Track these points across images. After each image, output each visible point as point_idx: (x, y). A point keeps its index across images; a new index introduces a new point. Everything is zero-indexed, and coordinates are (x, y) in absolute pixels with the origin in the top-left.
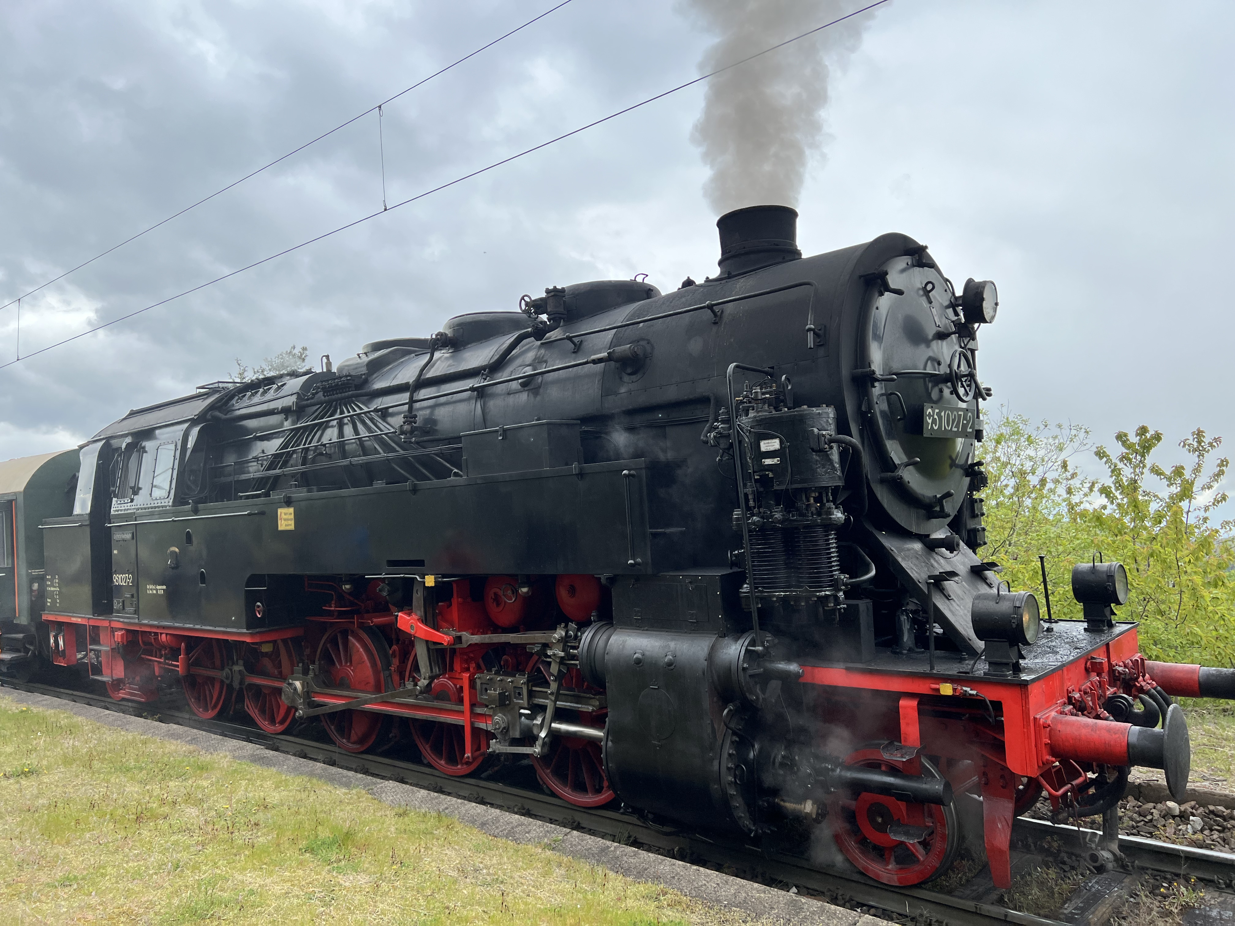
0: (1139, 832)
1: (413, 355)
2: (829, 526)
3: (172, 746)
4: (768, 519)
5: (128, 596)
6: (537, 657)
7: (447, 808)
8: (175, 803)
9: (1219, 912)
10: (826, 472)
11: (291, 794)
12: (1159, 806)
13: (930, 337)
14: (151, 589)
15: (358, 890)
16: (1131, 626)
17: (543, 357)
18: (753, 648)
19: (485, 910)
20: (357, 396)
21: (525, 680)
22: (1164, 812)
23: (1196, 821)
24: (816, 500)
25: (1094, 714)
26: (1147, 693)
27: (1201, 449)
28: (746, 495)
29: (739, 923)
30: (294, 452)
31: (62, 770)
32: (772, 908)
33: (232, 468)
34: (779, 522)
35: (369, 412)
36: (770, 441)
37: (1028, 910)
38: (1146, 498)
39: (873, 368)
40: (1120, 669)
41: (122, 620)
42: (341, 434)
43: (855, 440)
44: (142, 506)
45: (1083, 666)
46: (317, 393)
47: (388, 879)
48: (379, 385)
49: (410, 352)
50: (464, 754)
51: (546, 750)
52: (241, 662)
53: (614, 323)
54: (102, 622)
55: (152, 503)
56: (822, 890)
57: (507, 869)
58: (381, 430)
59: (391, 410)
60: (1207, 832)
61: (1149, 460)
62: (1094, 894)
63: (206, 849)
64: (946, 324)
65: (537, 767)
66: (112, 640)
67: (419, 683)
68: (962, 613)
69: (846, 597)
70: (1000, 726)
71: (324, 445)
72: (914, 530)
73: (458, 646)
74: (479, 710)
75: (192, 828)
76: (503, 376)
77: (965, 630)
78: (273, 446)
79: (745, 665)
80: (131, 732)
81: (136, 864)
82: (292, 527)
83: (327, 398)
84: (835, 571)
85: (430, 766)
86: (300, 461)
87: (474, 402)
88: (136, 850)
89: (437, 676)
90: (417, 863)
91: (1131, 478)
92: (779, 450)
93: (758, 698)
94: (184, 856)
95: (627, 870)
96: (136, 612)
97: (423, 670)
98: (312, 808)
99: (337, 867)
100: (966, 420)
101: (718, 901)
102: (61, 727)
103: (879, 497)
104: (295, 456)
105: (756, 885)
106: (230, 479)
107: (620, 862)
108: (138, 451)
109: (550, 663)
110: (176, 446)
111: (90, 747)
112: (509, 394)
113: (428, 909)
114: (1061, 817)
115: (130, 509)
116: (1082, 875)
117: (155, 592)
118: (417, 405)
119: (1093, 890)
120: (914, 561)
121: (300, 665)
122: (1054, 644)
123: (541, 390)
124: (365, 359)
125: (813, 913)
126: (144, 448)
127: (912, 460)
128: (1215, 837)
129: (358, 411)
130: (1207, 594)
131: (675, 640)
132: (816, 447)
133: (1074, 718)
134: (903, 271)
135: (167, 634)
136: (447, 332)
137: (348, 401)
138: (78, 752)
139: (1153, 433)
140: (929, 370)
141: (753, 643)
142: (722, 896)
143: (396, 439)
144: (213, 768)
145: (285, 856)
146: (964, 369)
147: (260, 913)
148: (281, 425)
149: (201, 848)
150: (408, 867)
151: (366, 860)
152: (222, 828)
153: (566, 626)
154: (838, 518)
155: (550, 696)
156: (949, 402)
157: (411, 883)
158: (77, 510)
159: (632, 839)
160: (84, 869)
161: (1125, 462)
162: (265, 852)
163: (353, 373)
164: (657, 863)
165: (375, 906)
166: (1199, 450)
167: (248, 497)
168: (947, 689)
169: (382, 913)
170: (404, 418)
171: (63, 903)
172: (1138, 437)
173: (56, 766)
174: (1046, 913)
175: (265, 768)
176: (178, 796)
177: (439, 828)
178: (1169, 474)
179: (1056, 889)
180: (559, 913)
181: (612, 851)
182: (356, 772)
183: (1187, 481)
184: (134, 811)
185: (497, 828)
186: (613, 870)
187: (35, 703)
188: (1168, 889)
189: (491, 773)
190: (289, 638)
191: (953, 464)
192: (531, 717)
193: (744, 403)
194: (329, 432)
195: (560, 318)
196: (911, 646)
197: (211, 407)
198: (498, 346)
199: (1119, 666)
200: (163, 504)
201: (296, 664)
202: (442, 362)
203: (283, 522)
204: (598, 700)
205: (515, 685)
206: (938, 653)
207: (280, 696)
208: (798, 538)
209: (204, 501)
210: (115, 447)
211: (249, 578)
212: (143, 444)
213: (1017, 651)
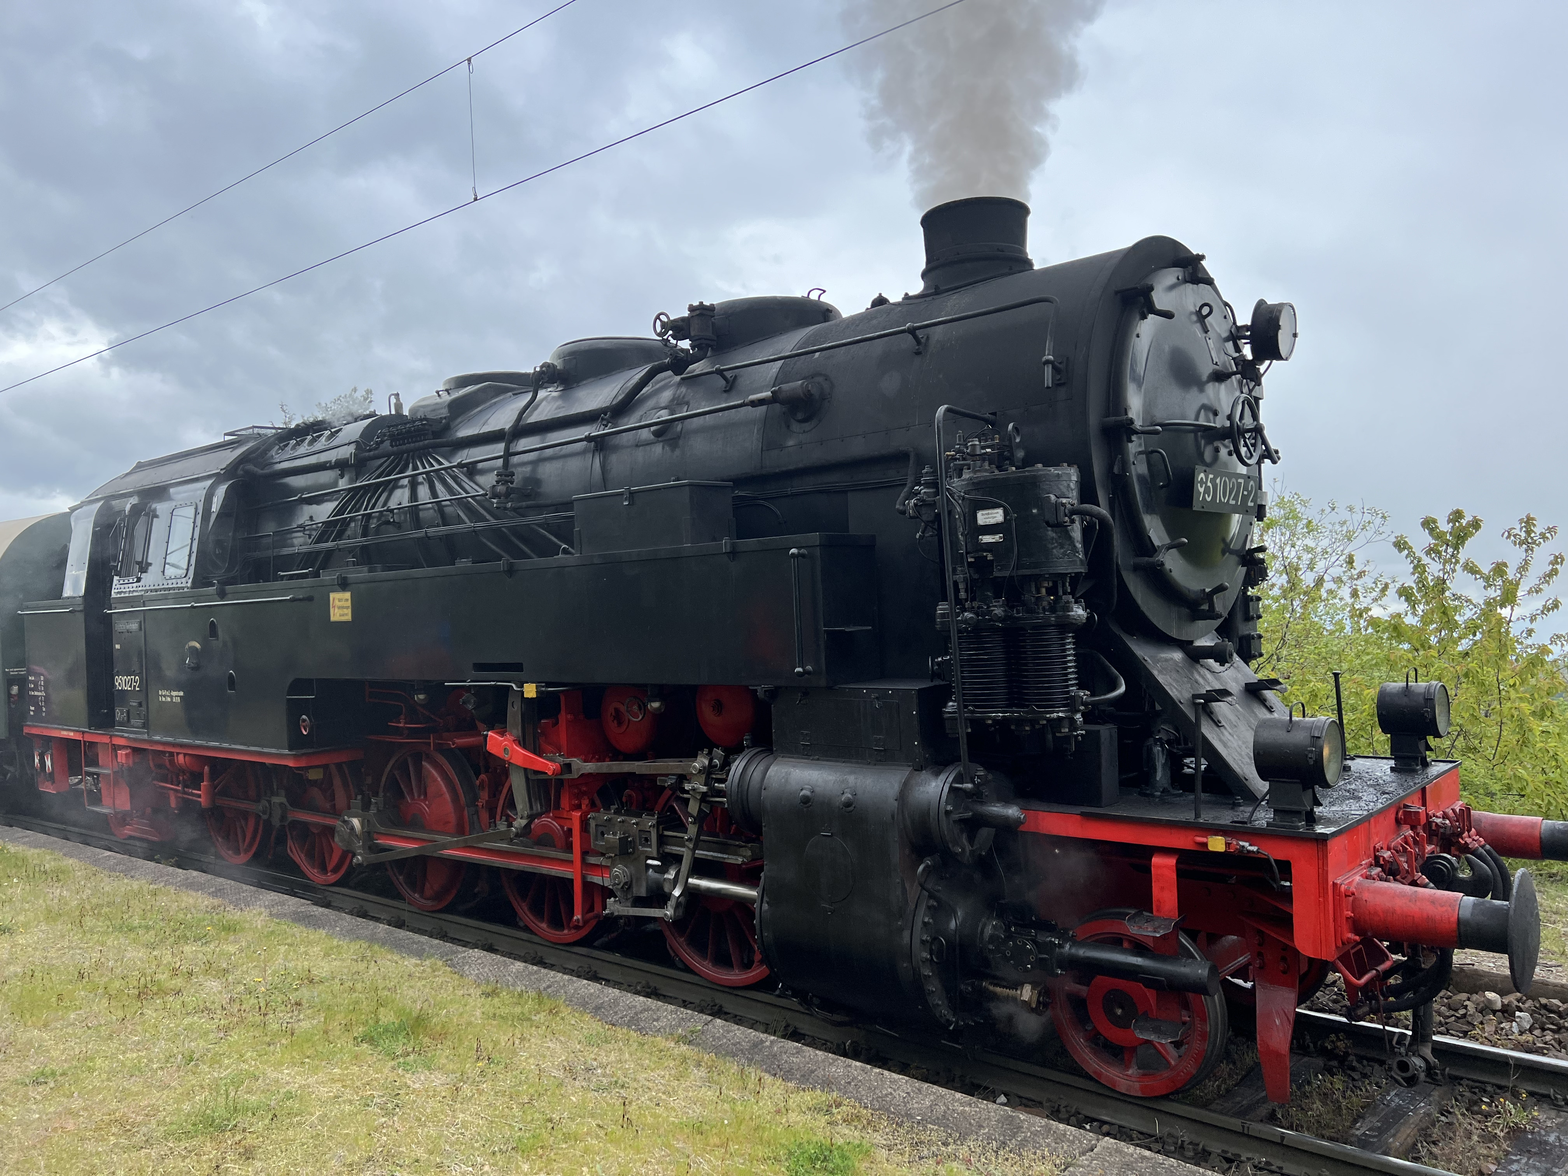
0: (1448, 1030)
1: (510, 394)
2: (1065, 626)
3: (189, 898)
4: (983, 615)
5: (134, 704)
6: (671, 792)
7: (549, 987)
8: (190, 974)
9: (1558, 1137)
10: (1064, 554)
11: (345, 964)
12: (1475, 997)
13: (1205, 377)
14: (165, 696)
15: (431, 1094)
16: (1451, 765)
17: (683, 397)
18: (960, 786)
19: (601, 1123)
20: (435, 446)
21: (654, 822)
22: (1482, 1005)
23: (1524, 1018)
24: (1049, 592)
25: (1410, 879)
26: (1474, 852)
27: (1530, 541)
28: (956, 584)
29: (938, 1145)
30: (352, 519)
31: (43, 928)
32: (981, 1127)
33: (270, 540)
34: (1000, 620)
35: (450, 468)
36: (990, 511)
37: (1308, 1130)
38: (1456, 603)
39: (1130, 415)
40: (1439, 821)
41: (126, 735)
42: (414, 496)
43: (1103, 511)
44: (152, 587)
45: (1393, 816)
46: (382, 442)
47: (471, 1080)
48: (465, 432)
49: (507, 390)
50: (573, 916)
51: (681, 912)
52: (283, 792)
53: (780, 353)
54: (99, 737)
55: (165, 583)
56: (1039, 1099)
57: (629, 1069)
58: (467, 492)
59: (480, 466)
60: (1537, 1032)
61: (1463, 556)
62: (1395, 1110)
63: (231, 1036)
64: (1225, 362)
65: (667, 933)
66: (115, 761)
67: (515, 823)
68: (1235, 745)
69: (1085, 721)
71: (392, 511)
72: (1174, 634)
73: (566, 776)
74: (592, 860)
75: (212, 1007)
76: (631, 422)
77: (1240, 767)
78: (324, 511)
79: (949, 808)
80: (137, 879)
81: (135, 1055)
82: (348, 618)
83: (395, 448)
84: (1072, 685)
85: (527, 929)
86: (360, 531)
87: (591, 456)
88: (136, 1036)
89: (539, 815)
90: (510, 1059)
91: (1438, 578)
92: (1002, 523)
93: (963, 850)
94: (198, 1045)
95: (788, 1071)
96: (145, 725)
97: (519, 806)
98: (372, 984)
99: (404, 1063)
100: (1247, 490)
101: (909, 1116)
102: (45, 872)
103: (1132, 588)
104: (353, 525)
105: (958, 1095)
106: (269, 553)
107: (778, 1061)
108: (147, 515)
109: (687, 801)
110: (196, 509)
111: (81, 898)
112: (637, 446)
113: (524, 1122)
114: (1360, 1012)
115: (137, 591)
116: (1377, 1085)
117: (169, 699)
118: (515, 459)
119: (1393, 1104)
120: (1175, 675)
121: (359, 797)
122: (1353, 786)
123: (681, 442)
124: (446, 398)
125: (1035, 1134)
126: (155, 510)
127: (1176, 542)
128: (1548, 1038)
129: (437, 467)
130: (1537, 726)
131: (855, 773)
132: (1052, 520)
133: (1386, 884)
134: (1172, 287)
135: (185, 755)
136: (556, 364)
137: (423, 454)
138: (66, 904)
139: (1471, 519)
140: (1202, 422)
141: (959, 779)
142: (913, 1109)
143: (486, 504)
144: (243, 929)
145: (334, 1047)
146: (1248, 422)
147: (299, 1124)
148: (335, 484)
149: (222, 1035)
150: (498, 1064)
151: (442, 1054)
152: (252, 1008)
153: (710, 753)
154: (1079, 616)
155: (687, 843)
156: (1226, 465)
157: (501, 1085)
158: (67, 592)
159: (790, 1030)
160: (66, 1061)
161: (1433, 555)
162: (308, 1041)
163: (430, 416)
164: (827, 1064)
165: (453, 1117)
166: (1528, 543)
167: (291, 577)
168: (1217, 844)
169: (463, 1126)
170: (498, 475)
171: (34, 1107)
172: (1451, 524)
173: (36, 922)
174: (1332, 1134)
175: (311, 930)
176: (196, 965)
177: (539, 1013)
178: (1487, 573)
179: (1344, 1103)
180: (699, 1129)
181: (767, 1047)
182: (431, 937)
183: (1511, 583)
184: (136, 983)
185: (616, 1013)
186: (769, 1072)
187: (13, 840)
188: (1489, 1105)
189: (606, 939)
190: (345, 763)
191: (1226, 549)
192: (661, 870)
193: (956, 459)
194: (398, 493)
195: (708, 346)
196: (1166, 786)
197: (242, 459)
198: (623, 382)
199: (1437, 817)
200: (179, 585)
201: (353, 796)
202: (549, 403)
203: (336, 610)
204: (750, 849)
205: (641, 828)
206: (1204, 796)
207: (333, 837)
208: (1024, 641)
209: (232, 581)
210: (117, 509)
211: (293, 681)
212: (154, 506)
213: (1311, 796)
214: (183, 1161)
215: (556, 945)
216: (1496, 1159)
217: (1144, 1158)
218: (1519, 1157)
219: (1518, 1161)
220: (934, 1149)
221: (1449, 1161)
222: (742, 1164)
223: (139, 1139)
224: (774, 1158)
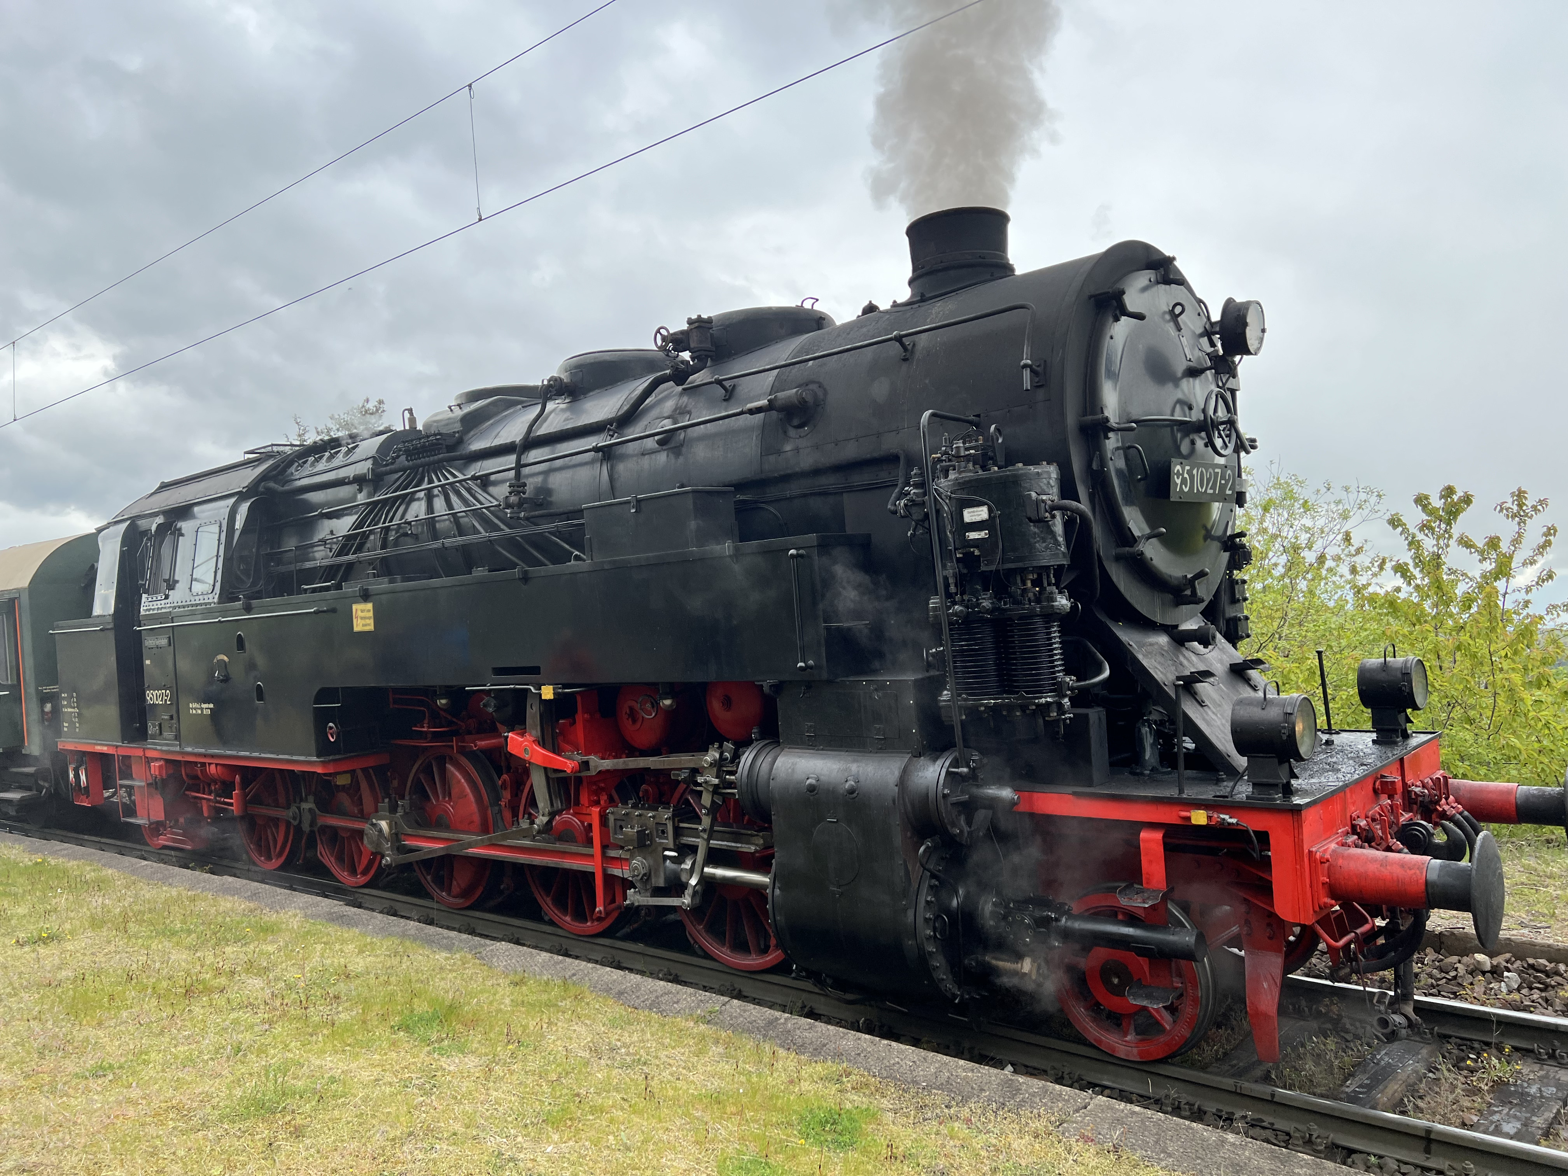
0: (1439, 992)
1: (520, 406)
2: (1050, 616)
3: (226, 903)
4: (973, 608)
5: (166, 717)
6: (685, 786)
7: (574, 975)
8: (233, 973)
9: (1540, 1089)
10: (1047, 548)
11: (379, 960)
12: (1465, 959)
13: (1179, 374)
14: (195, 709)
15: (465, 1075)
16: (1430, 736)
17: (686, 407)
18: (956, 770)
19: (625, 1097)
20: (450, 460)
21: (670, 815)
22: (1472, 967)
23: (1512, 978)
24: (1035, 583)
25: (1384, 845)
26: (1451, 819)
27: (1522, 514)
28: (946, 579)
29: (941, 1108)
30: (371, 532)
31: (90, 935)
32: (982, 1090)
33: (292, 554)
34: (988, 612)
35: (465, 480)
36: (975, 509)
37: (1300, 1088)
38: (1452, 577)
39: (1106, 414)
40: (1417, 790)
41: (159, 748)
42: (430, 508)
43: (1084, 506)
44: (180, 604)
45: (1371, 786)
46: (398, 457)
47: (502, 1061)
48: (477, 445)
49: (516, 403)
50: (595, 907)
51: (697, 900)
52: (311, 798)
53: (776, 362)
54: (134, 750)
55: (193, 600)
56: (1044, 1068)
57: (651, 1047)
58: (481, 503)
59: (493, 477)
60: (1525, 991)
62: (1384, 1068)
63: (275, 1028)
64: (1199, 357)
65: (687, 923)
66: (148, 773)
67: (537, 821)
68: (1219, 723)
69: (1073, 705)
70: (1266, 863)
71: (409, 523)
72: (1158, 619)
73: (584, 774)
74: (612, 853)
75: (256, 1003)
76: (636, 431)
77: (1223, 745)
78: (344, 525)
79: (946, 791)
80: (176, 887)
81: (186, 1048)
82: (371, 627)
83: (410, 462)
84: (1059, 672)
85: (551, 923)
86: (379, 544)
87: (599, 465)
88: (186, 1031)
89: (559, 812)
90: (538, 1042)
91: (1434, 553)
92: (987, 520)
93: (962, 831)
94: (247, 1037)
95: (802, 1046)
96: (177, 737)
97: (541, 805)
98: (405, 977)
99: (439, 1048)
100: (1225, 479)
101: (915, 1082)
102: (86, 882)
103: (1114, 578)
104: (372, 537)
105: (962, 1062)
106: (292, 567)
107: (792, 1037)
108: (173, 534)
109: (700, 793)
110: (220, 527)
111: (124, 906)
112: (643, 454)
113: (553, 1097)
114: (1341, 974)
115: (165, 608)
116: (1369, 1045)
117: (199, 712)
118: (526, 471)
119: (1383, 1063)
120: (1159, 658)
121: (387, 800)
122: (1334, 760)
123: (684, 450)
124: (458, 413)
125: (1033, 1095)
126: (180, 529)
127: (1156, 531)
128: (1535, 997)
129: (452, 480)
130: (1528, 697)
131: (857, 761)
132: (1034, 516)
133: (1359, 851)
134: (1145, 289)
135: (216, 765)
136: (562, 377)
137: (437, 467)
138: (109, 912)
139: (1462, 494)
140: (1178, 417)
141: (955, 763)
142: (919, 1076)
143: (500, 514)
144: (280, 930)
145: (373, 1035)
146: (1222, 414)
147: (344, 1104)
148: (354, 499)
149: (267, 1027)
150: (527, 1047)
151: (475, 1039)
152: (294, 1002)
153: (721, 747)
154: (1062, 606)
155: (701, 834)
156: (1203, 457)
157: (531, 1066)
158: (98, 610)
159: (807, 1009)
160: (121, 1055)
161: (1427, 531)
162: (348, 1030)
163: (444, 431)
164: (838, 1037)
165: (487, 1094)
166: (1520, 516)
167: (314, 590)
168: (1199, 818)
169: (497, 1103)
170: (510, 486)
171: (96, 1097)
172: (1443, 500)
173: (82, 930)
174: (1324, 1092)
175: (345, 928)
176: (237, 964)
177: (565, 999)
178: (1481, 546)
179: (1336, 1063)
180: (716, 1100)
181: (782, 1024)
182: (460, 932)
183: (1504, 555)
184: (182, 983)
185: (638, 997)
186: (783, 1047)
187: (54, 853)
188: (1476, 1061)
189: (629, 930)
190: (371, 767)
191: (1208, 536)
192: (678, 861)
193: (942, 461)
194: (415, 506)
195: (707, 356)
196: (1155, 764)
197: (264, 476)
198: (627, 393)
199: (1416, 786)
200: (206, 601)
201: (380, 800)
202: (557, 414)
203: (359, 620)
204: (762, 837)
205: (657, 820)
206: (1189, 773)
207: (362, 839)
208: (1012, 631)
209: (258, 595)
210: (143, 529)
211: (318, 693)
212: (179, 525)
213: (1288, 770)
214: (238, 1141)
215: (580, 937)
216: (1479, 1110)
217: (1134, 1113)
218: (1500, 1108)
219: (1500, 1112)
220: (938, 1111)
221: (1434, 1114)
222: (757, 1129)
223: (195, 1121)
224: (788, 1123)
